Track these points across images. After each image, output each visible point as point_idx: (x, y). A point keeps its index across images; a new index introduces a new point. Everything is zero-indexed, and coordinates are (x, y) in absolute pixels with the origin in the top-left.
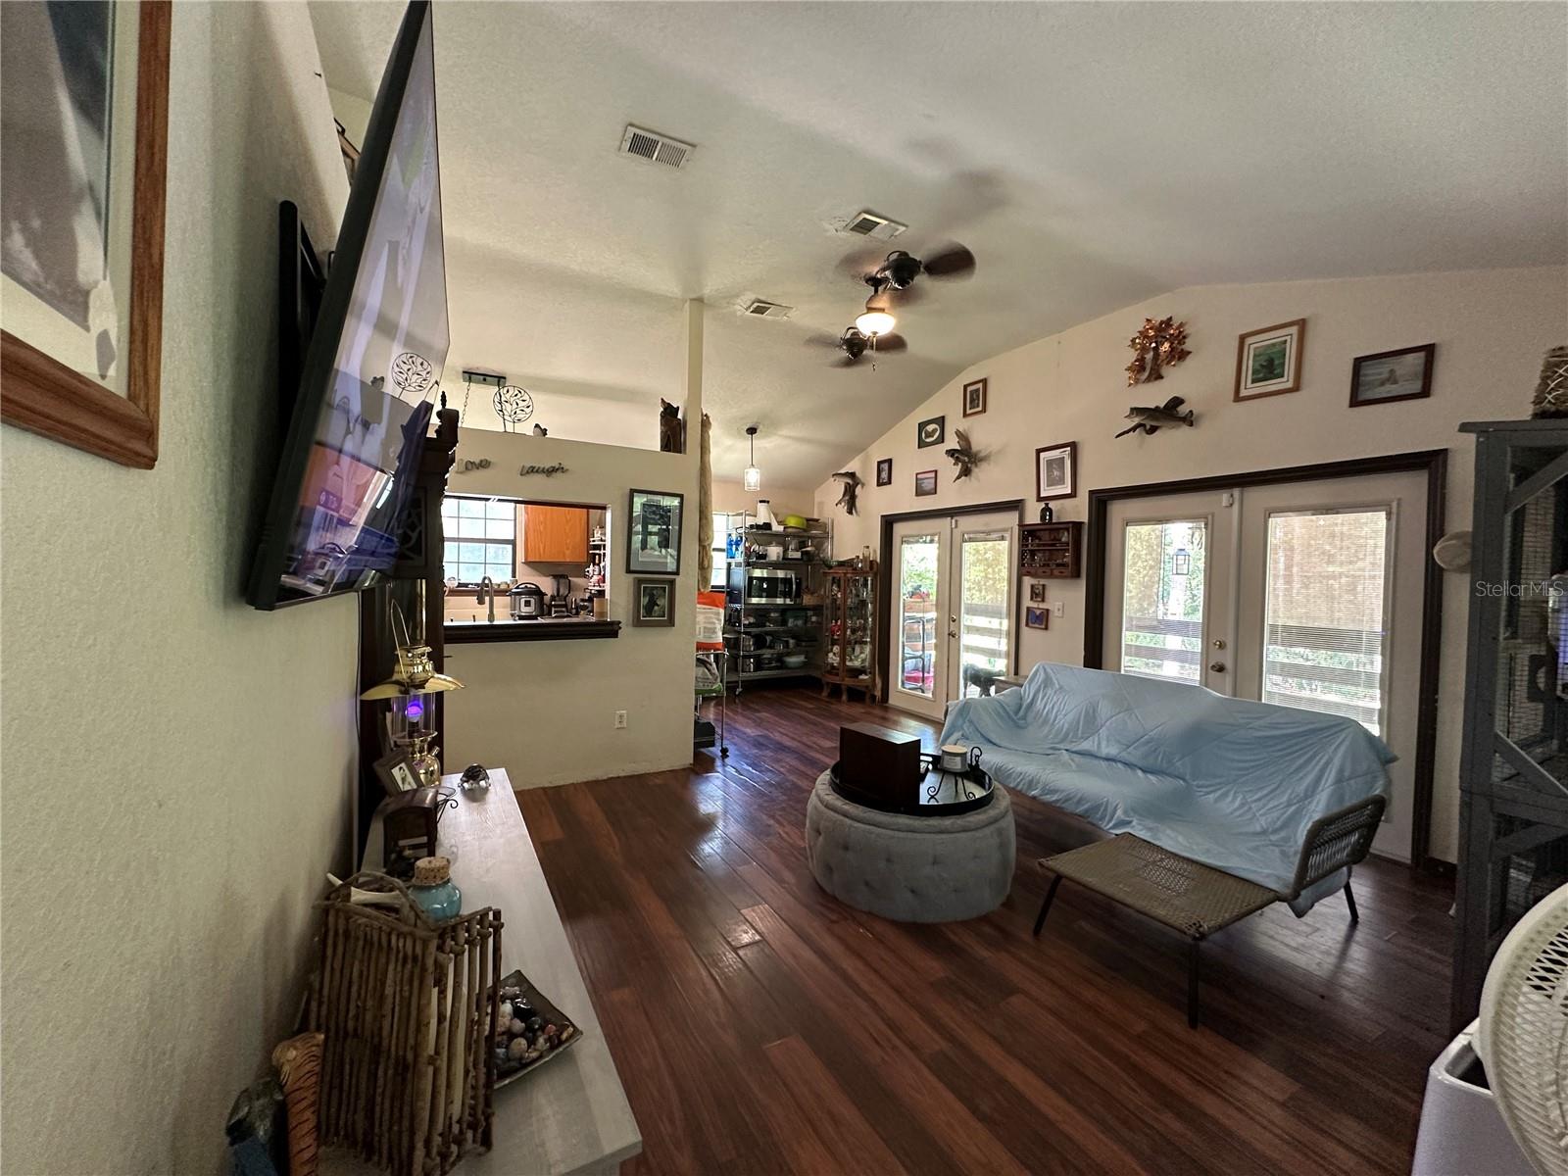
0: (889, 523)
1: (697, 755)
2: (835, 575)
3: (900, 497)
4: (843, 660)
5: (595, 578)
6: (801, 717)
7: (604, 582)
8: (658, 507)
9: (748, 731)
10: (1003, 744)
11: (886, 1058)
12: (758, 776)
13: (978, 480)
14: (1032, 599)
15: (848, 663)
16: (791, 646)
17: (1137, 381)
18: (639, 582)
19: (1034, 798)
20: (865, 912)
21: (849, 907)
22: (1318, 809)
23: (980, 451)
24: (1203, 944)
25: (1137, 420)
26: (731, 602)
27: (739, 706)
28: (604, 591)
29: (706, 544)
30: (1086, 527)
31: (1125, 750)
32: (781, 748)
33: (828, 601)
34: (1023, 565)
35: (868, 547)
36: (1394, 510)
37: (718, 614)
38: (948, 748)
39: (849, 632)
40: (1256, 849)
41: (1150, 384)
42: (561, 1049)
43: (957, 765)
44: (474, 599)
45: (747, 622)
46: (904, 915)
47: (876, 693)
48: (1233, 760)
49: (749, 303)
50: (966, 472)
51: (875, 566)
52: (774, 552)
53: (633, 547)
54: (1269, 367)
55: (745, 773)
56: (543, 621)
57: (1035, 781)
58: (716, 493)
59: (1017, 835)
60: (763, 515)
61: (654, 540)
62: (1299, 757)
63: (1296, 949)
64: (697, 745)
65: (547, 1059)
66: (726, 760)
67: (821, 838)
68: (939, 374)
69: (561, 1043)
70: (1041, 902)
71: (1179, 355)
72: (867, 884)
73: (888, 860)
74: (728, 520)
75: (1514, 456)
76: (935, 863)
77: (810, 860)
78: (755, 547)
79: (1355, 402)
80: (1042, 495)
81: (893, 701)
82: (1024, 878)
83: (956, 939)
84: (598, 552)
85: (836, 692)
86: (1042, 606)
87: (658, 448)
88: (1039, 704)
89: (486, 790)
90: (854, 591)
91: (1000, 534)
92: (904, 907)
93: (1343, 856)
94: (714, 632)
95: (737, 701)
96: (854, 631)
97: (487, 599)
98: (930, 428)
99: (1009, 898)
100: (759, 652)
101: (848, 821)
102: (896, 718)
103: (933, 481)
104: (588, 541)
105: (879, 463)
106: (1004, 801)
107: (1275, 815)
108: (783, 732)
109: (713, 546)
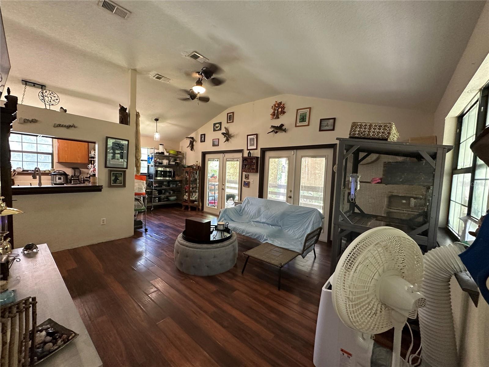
0: (204, 154)
1: (135, 231)
2: (187, 170)
3: (207, 146)
4: (189, 198)
5: (92, 169)
6: (175, 217)
7: (95, 171)
8: (119, 144)
9: (155, 222)
10: (236, 221)
11: (197, 317)
12: (159, 237)
13: (231, 142)
14: (245, 179)
15: (191, 199)
16: (171, 193)
17: (273, 118)
18: (111, 171)
19: (244, 235)
20: (193, 276)
21: (187, 274)
22: (309, 232)
23: (231, 134)
24: (282, 269)
25: (272, 129)
26: (149, 179)
27: (152, 214)
28: (95, 174)
29: (138, 158)
30: (260, 158)
31: (267, 220)
32: (167, 227)
33: (184, 179)
34: (243, 169)
35: (197, 162)
36: (327, 158)
37: (143, 183)
38: (220, 223)
39: (191, 189)
40: (295, 243)
41: (276, 119)
42: (69, 342)
43: (221, 228)
44: (31, 177)
45: (155, 186)
46: (205, 274)
47: (200, 208)
48: (291, 221)
49: (155, 75)
50: (227, 140)
51: (200, 168)
52: (165, 162)
53: (108, 158)
54: (303, 119)
55: (154, 237)
56: (67, 186)
57: (244, 231)
58: (142, 141)
59: (239, 246)
60: (161, 149)
61: (118, 156)
62: (306, 219)
63: (303, 266)
64: (135, 229)
65: (62, 348)
66: (147, 233)
67: (179, 254)
68: (220, 109)
69: (68, 340)
70: (244, 264)
71: (283, 112)
72: (194, 267)
73: (200, 258)
74: (148, 151)
75: (345, 147)
76: (214, 257)
77: (175, 262)
78: (158, 160)
79: (320, 130)
80: (248, 149)
81: (205, 210)
82: (240, 258)
83: (220, 278)
84: (93, 159)
85: (187, 208)
86: (248, 181)
87: (118, 122)
88: (246, 209)
89: (37, 253)
90: (193, 176)
91: (236, 159)
92: (205, 272)
93: (313, 242)
94: (142, 189)
95: (152, 213)
96: (193, 188)
97: (38, 177)
98: (217, 125)
99: (236, 264)
100: (159, 196)
101: (188, 248)
102: (206, 215)
103: (218, 142)
104: (89, 155)
105: (201, 135)
106: (235, 237)
107: (300, 234)
108: (168, 221)
109: (141, 159)
